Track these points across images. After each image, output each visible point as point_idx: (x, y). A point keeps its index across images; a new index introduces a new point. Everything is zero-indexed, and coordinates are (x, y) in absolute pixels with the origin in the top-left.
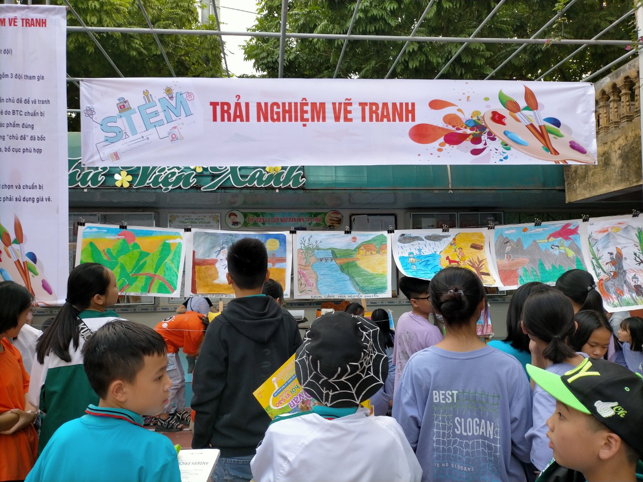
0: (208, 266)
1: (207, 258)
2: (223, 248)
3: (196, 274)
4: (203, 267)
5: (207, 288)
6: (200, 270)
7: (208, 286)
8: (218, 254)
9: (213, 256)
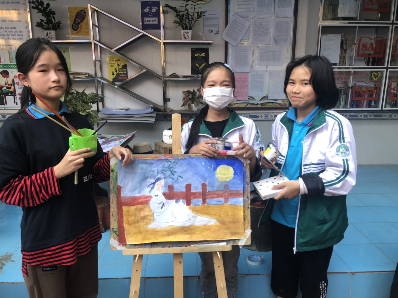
0: (140, 206)
1: (137, 195)
2: (158, 179)
3: (124, 218)
4: (133, 208)
5: (139, 236)
6: (128, 211)
7: (140, 232)
8: (152, 188)
9: (146, 192)
